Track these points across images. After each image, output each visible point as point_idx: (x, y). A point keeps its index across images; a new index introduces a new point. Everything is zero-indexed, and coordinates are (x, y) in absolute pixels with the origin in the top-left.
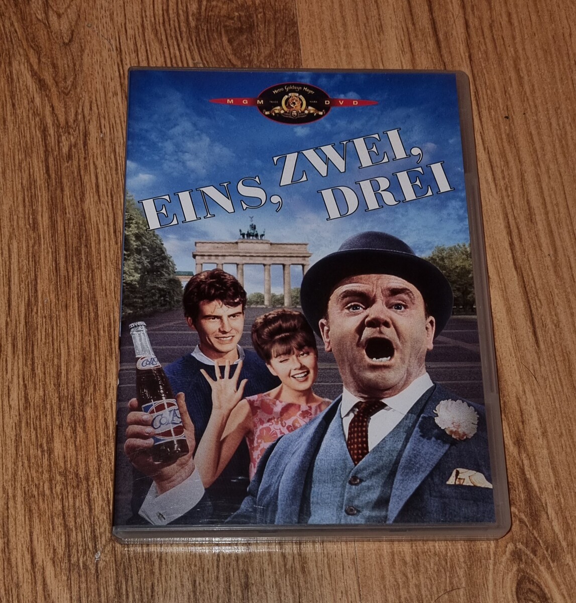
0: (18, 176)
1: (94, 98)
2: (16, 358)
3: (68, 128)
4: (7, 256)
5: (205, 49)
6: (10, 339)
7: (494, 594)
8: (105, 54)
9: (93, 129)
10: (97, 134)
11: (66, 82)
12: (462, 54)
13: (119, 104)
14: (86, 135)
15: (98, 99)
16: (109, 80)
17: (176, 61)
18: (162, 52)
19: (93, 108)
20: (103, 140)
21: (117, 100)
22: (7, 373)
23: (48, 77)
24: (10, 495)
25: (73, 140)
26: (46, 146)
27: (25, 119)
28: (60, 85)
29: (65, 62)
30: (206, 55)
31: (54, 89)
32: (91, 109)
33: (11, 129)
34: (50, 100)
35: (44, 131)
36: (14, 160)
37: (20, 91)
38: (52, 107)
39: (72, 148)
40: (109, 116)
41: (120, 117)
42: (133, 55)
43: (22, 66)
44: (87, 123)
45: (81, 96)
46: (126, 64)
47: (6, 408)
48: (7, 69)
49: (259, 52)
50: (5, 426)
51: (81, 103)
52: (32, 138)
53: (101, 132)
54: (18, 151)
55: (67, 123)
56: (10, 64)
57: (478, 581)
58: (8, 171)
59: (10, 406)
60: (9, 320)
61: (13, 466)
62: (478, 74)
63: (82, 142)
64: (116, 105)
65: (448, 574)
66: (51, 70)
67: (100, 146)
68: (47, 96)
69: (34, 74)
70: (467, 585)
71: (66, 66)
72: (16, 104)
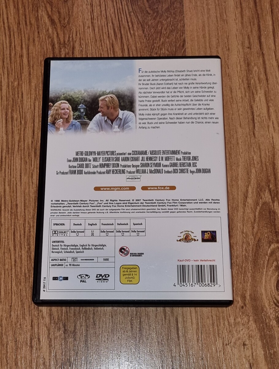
0: (40, 69)
1: (78, 30)
2: (36, 159)
3: (65, 44)
4: (33, 108)
5: (135, 5)
6: (33, 150)
7: (265, 286)
8: (84, 6)
9: (77, 45)
10: (79, 48)
11: (64, 21)
12: (268, 9)
13: (90, 33)
14: (73, 48)
15: (80, 30)
16: (86, 20)
17: (120, 10)
18: (113, 6)
19: (77, 35)
20: (82, 51)
21: (89, 31)
22: (31, 166)
23: (56, 18)
24: (31, 225)
25: (67, 51)
26: (54, 54)
27: (44, 40)
28: (62, 22)
29: (65, 10)
30: (135, 8)
31: (58, 25)
32: (76, 35)
33: (37, 45)
34: (56, 31)
35: (53, 46)
36: (38, 60)
37: (42, 25)
38: (57, 33)
39: (67, 55)
40: (85, 38)
41: (91, 39)
42: (99, 8)
43: (43, 12)
44: (74, 42)
45: (72, 28)
46: (95, 12)
47: (31, 184)
48: (36, 14)
49: (162, 7)
50: (30, 192)
51: (71, 32)
52: (47, 49)
53: (81, 47)
54: (40, 56)
55: (64, 42)
56: (37, 11)
57: (257, 279)
58: (35, 66)
59: (33, 183)
60: (33, 140)
61: (33, 211)
62: (275, 20)
63: (71, 52)
64: (89, 33)
65: (242, 275)
66: (57, 15)
67: (80, 54)
68: (55, 28)
69: (49, 17)
70: (252, 281)
71: (65, 12)
72: (40, 32)
